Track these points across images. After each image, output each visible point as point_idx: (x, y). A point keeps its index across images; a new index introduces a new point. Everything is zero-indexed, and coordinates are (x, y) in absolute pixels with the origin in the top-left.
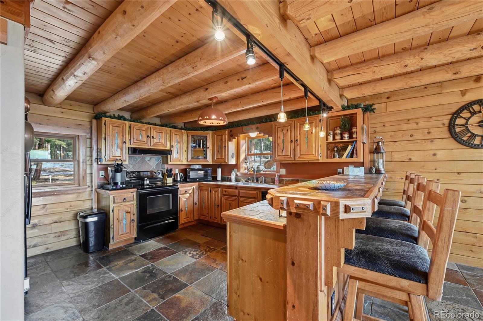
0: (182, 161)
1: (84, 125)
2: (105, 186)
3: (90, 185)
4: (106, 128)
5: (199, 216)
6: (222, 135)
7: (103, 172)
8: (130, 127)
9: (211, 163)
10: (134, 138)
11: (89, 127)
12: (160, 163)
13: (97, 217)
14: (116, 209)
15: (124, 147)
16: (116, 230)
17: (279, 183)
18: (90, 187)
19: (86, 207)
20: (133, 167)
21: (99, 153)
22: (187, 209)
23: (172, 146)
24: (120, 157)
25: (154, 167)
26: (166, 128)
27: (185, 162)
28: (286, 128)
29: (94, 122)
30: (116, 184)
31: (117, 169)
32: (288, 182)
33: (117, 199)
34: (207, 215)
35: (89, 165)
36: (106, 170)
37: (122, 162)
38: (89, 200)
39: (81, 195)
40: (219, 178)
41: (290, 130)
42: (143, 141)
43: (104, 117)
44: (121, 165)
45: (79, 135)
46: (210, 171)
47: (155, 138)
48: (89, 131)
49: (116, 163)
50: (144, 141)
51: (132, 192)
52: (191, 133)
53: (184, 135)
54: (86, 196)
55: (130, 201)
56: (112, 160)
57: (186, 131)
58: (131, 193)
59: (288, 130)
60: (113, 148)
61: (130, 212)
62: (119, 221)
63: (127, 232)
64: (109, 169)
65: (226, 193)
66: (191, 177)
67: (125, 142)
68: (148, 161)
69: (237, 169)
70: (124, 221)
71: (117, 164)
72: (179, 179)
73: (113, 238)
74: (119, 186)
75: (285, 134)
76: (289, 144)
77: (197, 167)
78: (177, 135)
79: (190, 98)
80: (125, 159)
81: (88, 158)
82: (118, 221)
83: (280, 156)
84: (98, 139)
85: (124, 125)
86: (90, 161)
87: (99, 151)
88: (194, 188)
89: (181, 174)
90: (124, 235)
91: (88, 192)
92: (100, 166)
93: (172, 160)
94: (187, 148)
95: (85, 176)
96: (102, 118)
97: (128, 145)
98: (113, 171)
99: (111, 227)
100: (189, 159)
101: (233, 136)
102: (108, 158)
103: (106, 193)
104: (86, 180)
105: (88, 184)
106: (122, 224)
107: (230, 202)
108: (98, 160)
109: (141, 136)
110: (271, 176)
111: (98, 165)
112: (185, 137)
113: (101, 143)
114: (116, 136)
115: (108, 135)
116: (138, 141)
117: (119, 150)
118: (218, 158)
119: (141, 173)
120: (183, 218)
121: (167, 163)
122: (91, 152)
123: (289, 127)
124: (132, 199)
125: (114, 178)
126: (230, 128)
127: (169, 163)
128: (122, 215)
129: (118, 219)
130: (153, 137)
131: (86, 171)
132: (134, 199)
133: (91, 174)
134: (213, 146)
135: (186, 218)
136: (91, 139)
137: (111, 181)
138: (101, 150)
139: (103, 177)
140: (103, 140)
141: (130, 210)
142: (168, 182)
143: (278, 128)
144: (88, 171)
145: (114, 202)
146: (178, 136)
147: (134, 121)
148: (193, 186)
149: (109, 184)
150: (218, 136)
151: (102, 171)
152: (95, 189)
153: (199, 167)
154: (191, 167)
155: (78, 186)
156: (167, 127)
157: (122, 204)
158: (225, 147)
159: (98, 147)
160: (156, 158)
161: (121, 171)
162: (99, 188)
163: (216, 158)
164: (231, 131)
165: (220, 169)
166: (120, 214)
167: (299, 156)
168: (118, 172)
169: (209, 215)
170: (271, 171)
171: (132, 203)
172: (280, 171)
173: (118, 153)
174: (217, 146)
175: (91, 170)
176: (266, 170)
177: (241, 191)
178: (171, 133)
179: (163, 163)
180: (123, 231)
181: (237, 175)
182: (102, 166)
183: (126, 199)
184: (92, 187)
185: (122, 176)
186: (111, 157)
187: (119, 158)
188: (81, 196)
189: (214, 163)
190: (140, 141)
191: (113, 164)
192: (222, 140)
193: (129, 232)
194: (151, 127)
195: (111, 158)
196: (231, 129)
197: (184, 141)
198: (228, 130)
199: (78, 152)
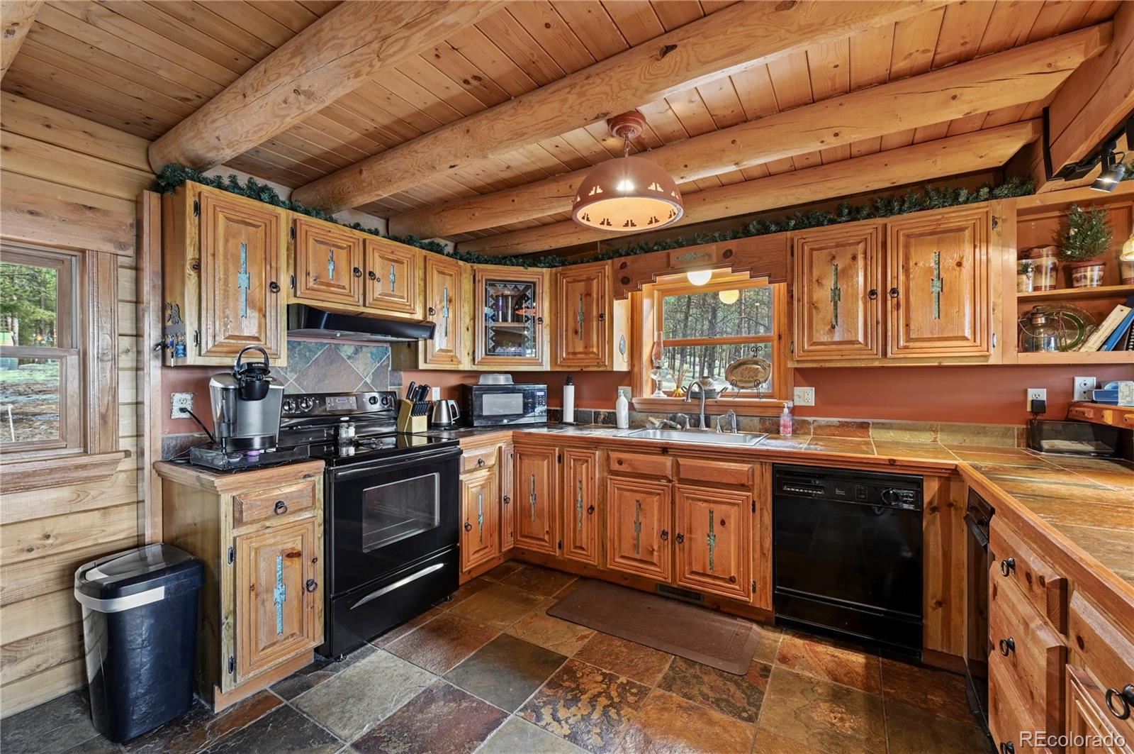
0: (460, 362)
1: (106, 213)
2: (196, 452)
3: (133, 449)
4: (203, 225)
5: (516, 540)
6: (589, 280)
7: (188, 397)
8: (293, 233)
9: (547, 367)
10: (308, 274)
11: (130, 220)
12: (388, 365)
13: (162, 588)
14: (245, 546)
15: (274, 303)
16: (246, 631)
17: (794, 432)
18: (134, 456)
19: (114, 534)
20: (296, 380)
21: (169, 324)
22: (481, 518)
23: (431, 310)
24: (257, 339)
25: (368, 380)
26: (412, 247)
27: (466, 365)
28: (849, 251)
29: (152, 201)
30: (243, 445)
31: (250, 385)
32: (827, 431)
33: (251, 507)
34: (546, 538)
35: (130, 369)
36: (200, 389)
37: (267, 359)
38: (126, 508)
39: (94, 489)
40: (569, 416)
41: (865, 258)
42: (338, 287)
43: (192, 179)
44: (265, 370)
45: (83, 251)
46: (542, 393)
47: (379, 280)
48: (128, 237)
49: (243, 361)
50: (344, 288)
51: (309, 476)
52: (487, 270)
53: (464, 275)
54: (114, 490)
55: (301, 510)
56: (225, 349)
57: (469, 265)
58: (305, 477)
59: (854, 258)
60: (231, 304)
61: (299, 555)
62: (257, 595)
63: (288, 632)
64: (215, 384)
65: (623, 468)
66: (484, 414)
67: (274, 286)
68: (349, 357)
69: (629, 389)
70: (277, 593)
71: (249, 364)
72: (445, 420)
73: (232, 667)
74: (254, 453)
75: (844, 270)
76: (861, 304)
77: (502, 380)
78: (444, 273)
79: (572, 98)
80: (274, 348)
81: (126, 343)
82: (253, 594)
83: (822, 344)
84: (168, 270)
85: (274, 220)
86: (132, 355)
87: (170, 314)
88: (500, 448)
89: (452, 402)
90: (277, 648)
91: (122, 476)
92: (173, 375)
93: (429, 357)
94: (474, 319)
95: (110, 413)
96: (182, 183)
97: (285, 297)
98: (232, 396)
99: (227, 621)
100: (480, 353)
101: (631, 284)
102: (208, 342)
103: (202, 485)
104: (117, 429)
105: (126, 444)
106: (269, 605)
107: (639, 496)
108: (169, 351)
109: (331, 267)
110: (759, 410)
111: (166, 371)
112: (467, 285)
113: (178, 284)
114: (242, 261)
115: (210, 251)
116: (322, 284)
117: (254, 316)
118: (574, 353)
119: (328, 400)
120: (472, 550)
121: (414, 367)
122: (138, 320)
123: (861, 247)
124: (306, 502)
125: (235, 421)
126: (621, 256)
127: (420, 368)
128: (270, 567)
129: (252, 588)
130: (371, 274)
131: (114, 391)
132: (314, 503)
133: (138, 404)
134: (555, 313)
135: (479, 550)
136: (137, 269)
137: (220, 433)
138: (179, 311)
139: (186, 415)
140: (188, 270)
141: (299, 548)
142: (414, 431)
143: (812, 250)
144: (126, 394)
145: (238, 522)
146: (448, 278)
147: (307, 213)
148: (499, 441)
149: (211, 444)
150: (575, 281)
151: (181, 392)
152: (154, 465)
153: (507, 379)
154: (483, 381)
155: (79, 455)
156: (415, 246)
157: (268, 524)
158: (602, 316)
159: (168, 300)
160: (374, 350)
161: (263, 393)
162: (171, 462)
163: (568, 353)
164: (624, 266)
165: (573, 387)
166: (262, 565)
167: (902, 343)
168: (251, 397)
169: (553, 537)
170: (758, 396)
171: (307, 515)
172: (793, 395)
173: (250, 327)
174: (571, 313)
175: (138, 388)
176: (736, 390)
177: (681, 461)
178: (429, 268)
179: (396, 369)
180: (272, 631)
181: (631, 407)
182: (183, 375)
183: (286, 504)
184: (140, 454)
185: (265, 413)
186: (220, 339)
187: (253, 344)
188: (93, 493)
189: (558, 369)
190: (329, 285)
191: (232, 367)
192: (589, 294)
193: (296, 630)
194: (364, 241)
195: (221, 345)
196: (623, 259)
197: (463, 298)
198: (610, 261)
199: (79, 316)
